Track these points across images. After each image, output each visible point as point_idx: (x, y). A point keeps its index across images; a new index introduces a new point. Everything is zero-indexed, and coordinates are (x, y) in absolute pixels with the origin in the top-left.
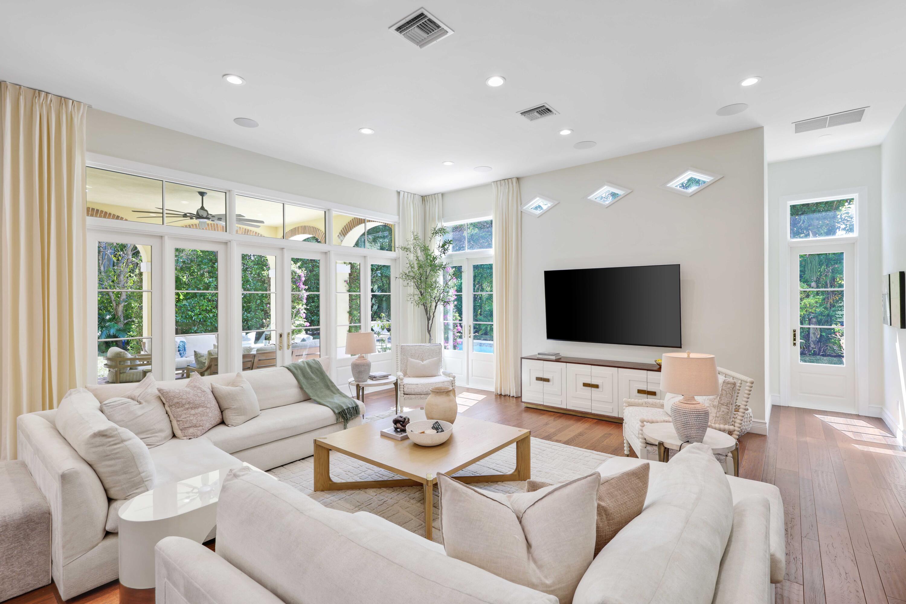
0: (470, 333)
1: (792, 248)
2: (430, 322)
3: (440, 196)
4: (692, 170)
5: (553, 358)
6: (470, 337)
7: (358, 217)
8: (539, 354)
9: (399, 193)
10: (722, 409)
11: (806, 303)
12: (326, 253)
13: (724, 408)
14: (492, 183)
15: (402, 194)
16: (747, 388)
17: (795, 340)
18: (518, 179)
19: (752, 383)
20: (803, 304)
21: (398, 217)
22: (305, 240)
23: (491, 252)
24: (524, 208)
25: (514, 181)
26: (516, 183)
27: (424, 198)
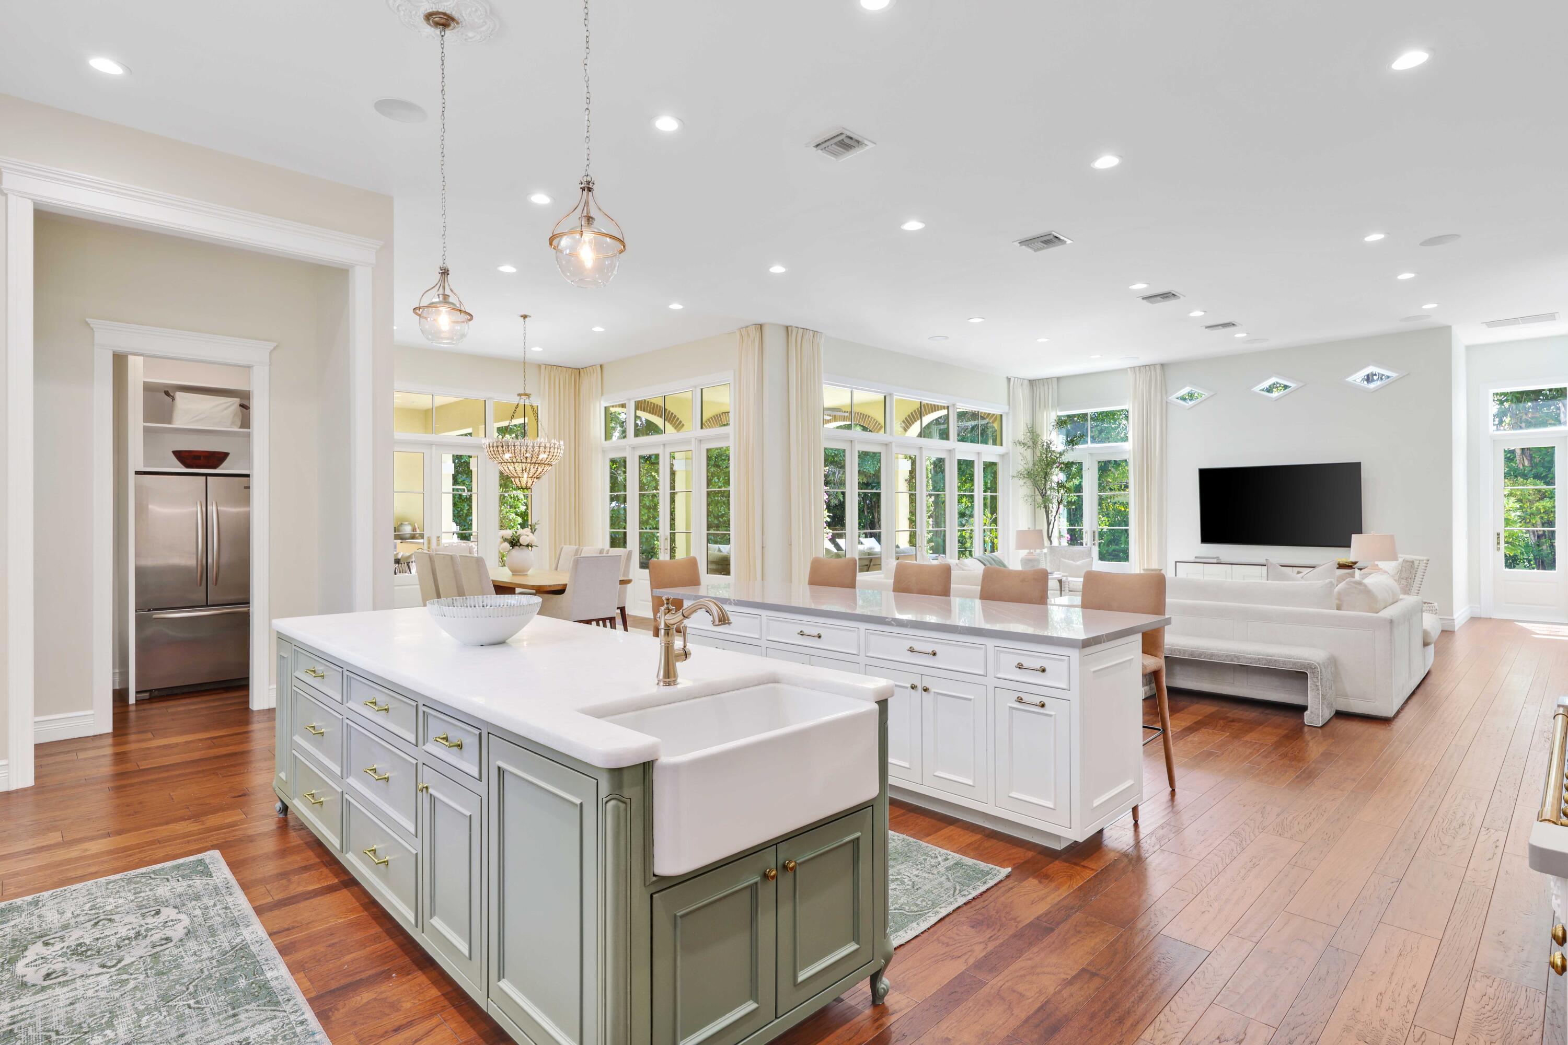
0: (1094, 540)
1: (1495, 441)
2: (1051, 527)
3: (1055, 381)
4: (1373, 365)
5: (1215, 561)
6: (1094, 544)
7: (929, 402)
8: (1196, 557)
9: (1009, 379)
10: (1402, 582)
11: (1540, 507)
12: (950, 451)
13: (1403, 582)
14: (1129, 369)
15: (1012, 380)
16: (1424, 565)
17: (1498, 543)
18: (1162, 365)
19: (1428, 560)
20: (1534, 508)
21: (1008, 407)
22: (838, 428)
23: (1128, 446)
24: (1170, 398)
25: (1158, 368)
26: (1161, 370)
27: (1032, 383)
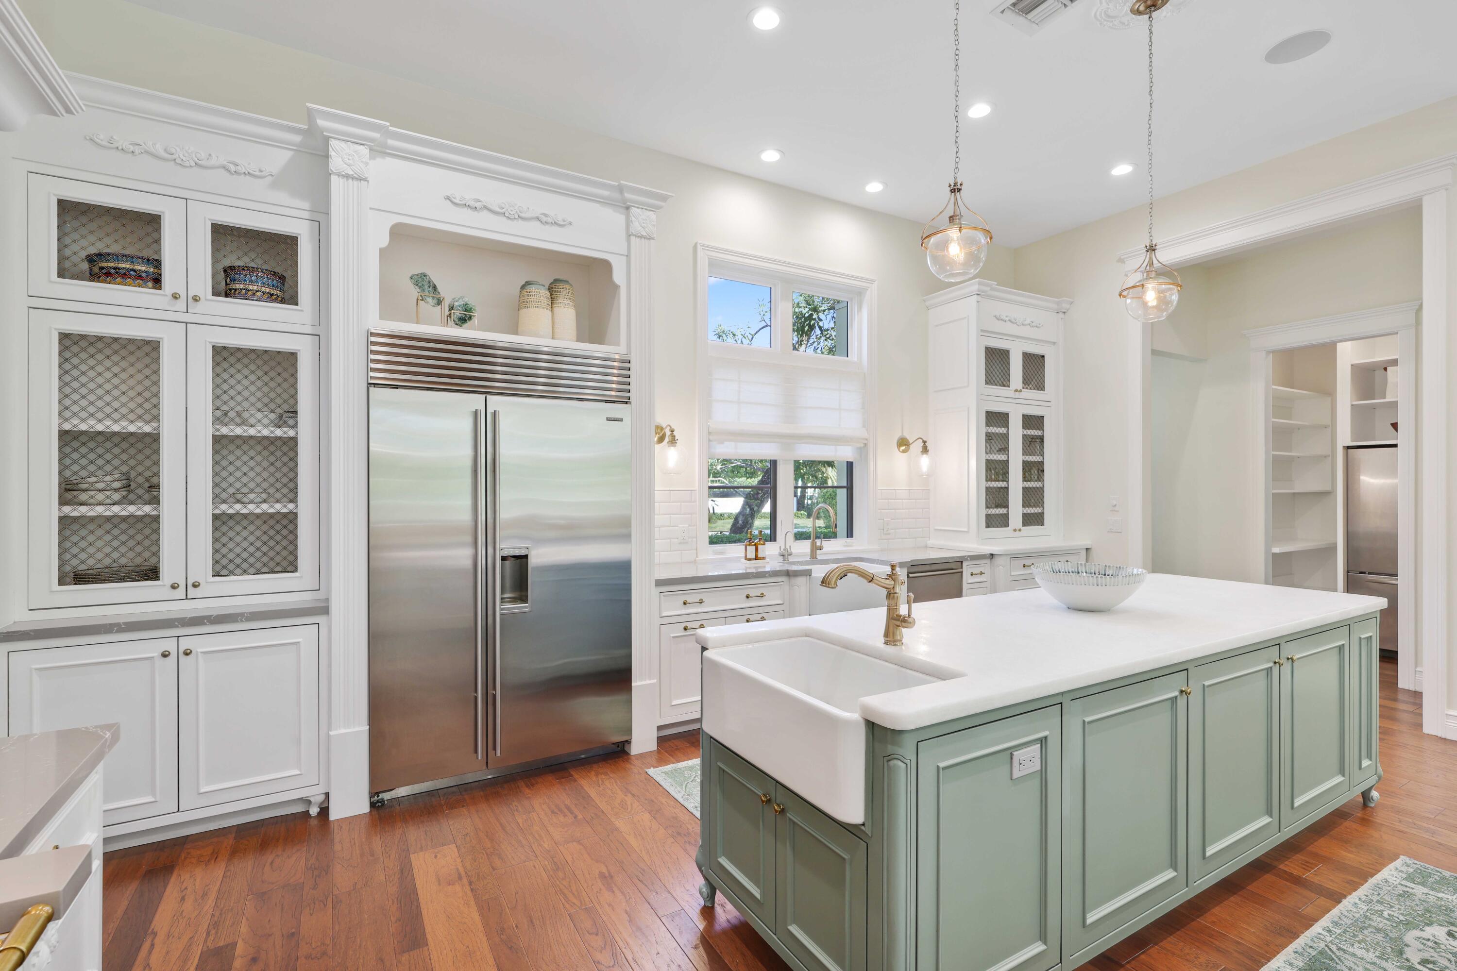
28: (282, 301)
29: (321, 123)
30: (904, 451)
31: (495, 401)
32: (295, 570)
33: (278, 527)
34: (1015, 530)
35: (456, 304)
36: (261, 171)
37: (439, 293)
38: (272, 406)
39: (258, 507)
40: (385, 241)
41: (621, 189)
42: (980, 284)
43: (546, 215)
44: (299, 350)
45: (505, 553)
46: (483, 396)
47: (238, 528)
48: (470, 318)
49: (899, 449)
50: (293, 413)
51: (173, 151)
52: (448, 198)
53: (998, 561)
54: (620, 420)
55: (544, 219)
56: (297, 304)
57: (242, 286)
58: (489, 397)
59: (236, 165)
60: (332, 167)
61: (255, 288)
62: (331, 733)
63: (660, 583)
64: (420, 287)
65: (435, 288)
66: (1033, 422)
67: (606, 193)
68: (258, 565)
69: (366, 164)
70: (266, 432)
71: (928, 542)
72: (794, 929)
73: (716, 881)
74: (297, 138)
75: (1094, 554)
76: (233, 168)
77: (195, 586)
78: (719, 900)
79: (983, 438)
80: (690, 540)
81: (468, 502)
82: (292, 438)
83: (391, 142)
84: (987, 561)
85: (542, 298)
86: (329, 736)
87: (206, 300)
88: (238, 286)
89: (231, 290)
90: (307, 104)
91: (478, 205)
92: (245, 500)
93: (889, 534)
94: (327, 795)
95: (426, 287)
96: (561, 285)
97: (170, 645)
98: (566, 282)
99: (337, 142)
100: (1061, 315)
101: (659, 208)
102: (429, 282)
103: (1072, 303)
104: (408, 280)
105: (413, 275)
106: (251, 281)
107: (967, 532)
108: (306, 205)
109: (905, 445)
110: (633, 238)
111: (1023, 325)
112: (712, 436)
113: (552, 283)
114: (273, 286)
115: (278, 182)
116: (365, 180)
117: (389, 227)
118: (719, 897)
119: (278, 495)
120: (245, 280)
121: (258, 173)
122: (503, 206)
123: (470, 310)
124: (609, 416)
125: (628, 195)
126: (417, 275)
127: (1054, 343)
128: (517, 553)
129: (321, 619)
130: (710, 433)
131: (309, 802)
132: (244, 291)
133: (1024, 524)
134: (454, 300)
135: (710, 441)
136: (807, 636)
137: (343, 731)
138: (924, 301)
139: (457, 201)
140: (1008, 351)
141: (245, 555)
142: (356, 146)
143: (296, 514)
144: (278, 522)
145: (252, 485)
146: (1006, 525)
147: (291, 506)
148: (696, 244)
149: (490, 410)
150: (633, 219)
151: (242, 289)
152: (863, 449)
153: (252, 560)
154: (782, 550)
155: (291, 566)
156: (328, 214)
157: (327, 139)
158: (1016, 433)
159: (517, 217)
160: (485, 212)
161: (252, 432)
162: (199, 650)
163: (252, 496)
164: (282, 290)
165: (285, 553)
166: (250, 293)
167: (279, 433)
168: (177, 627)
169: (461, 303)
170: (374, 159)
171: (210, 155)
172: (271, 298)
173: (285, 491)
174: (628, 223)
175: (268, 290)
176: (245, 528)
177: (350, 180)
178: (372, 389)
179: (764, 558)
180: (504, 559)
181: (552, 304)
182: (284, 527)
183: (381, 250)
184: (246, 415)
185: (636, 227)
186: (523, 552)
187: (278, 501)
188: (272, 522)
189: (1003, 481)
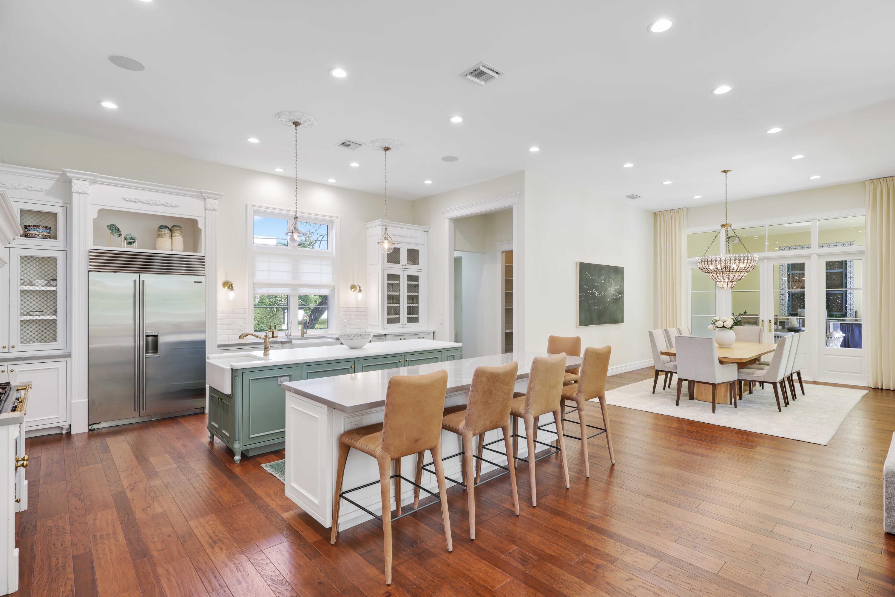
28: (50, 237)
29: (68, 174)
30: (354, 291)
31: (144, 277)
32: (56, 341)
33: (48, 325)
34: (403, 325)
35: (127, 237)
36: (41, 189)
37: (120, 231)
38: (46, 278)
39: (40, 317)
40: (96, 216)
41: (201, 192)
42: (381, 221)
43: (167, 203)
44: (58, 257)
45: (148, 334)
46: (138, 274)
47: (31, 325)
48: (134, 242)
49: (351, 290)
50: (55, 280)
51: (4, 183)
52: (123, 198)
53: (387, 337)
54: (201, 282)
55: (166, 204)
56: (57, 239)
57: (33, 233)
58: (141, 275)
59: (31, 187)
60: (73, 190)
61: (39, 233)
62: (72, 402)
63: (219, 346)
64: (111, 230)
65: (118, 230)
66: (412, 278)
67: (195, 194)
68: (40, 339)
69: (88, 188)
70: (43, 288)
71: (367, 330)
72: (224, 431)
73: (214, 432)
74: (58, 176)
75: (436, 334)
76: (29, 189)
77: (13, 347)
78: (216, 440)
79: (386, 285)
80: (244, 330)
81: (131, 313)
82: (54, 291)
83: (98, 179)
84: (384, 337)
85: (166, 234)
86: (71, 403)
87: (18, 239)
88: (31, 233)
89: (28, 234)
90: (63, 169)
91: (137, 201)
92: (34, 314)
93: (346, 327)
94: (70, 425)
95: (114, 230)
96: (176, 228)
97: (5, 368)
98: (179, 226)
99: (75, 181)
100: (426, 233)
101: (219, 198)
102: (116, 228)
103: (430, 228)
104: (106, 227)
105: (108, 225)
106: (37, 231)
107: (378, 325)
108: (61, 201)
109: (354, 288)
110: (207, 211)
111: (406, 237)
112: (254, 286)
113: (172, 227)
114: (46, 232)
115: (49, 193)
116: (87, 194)
117: (98, 209)
118: (215, 438)
119: (48, 313)
120: (34, 230)
121: (40, 190)
122: (148, 200)
123: (134, 239)
124: (195, 281)
125: (204, 195)
126: (110, 225)
127: (424, 244)
128: (153, 334)
129: (68, 359)
130: (254, 284)
131: (62, 428)
132: (34, 235)
133: (408, 322)
134: (127, 235)
135: (254, 287)
136: (248, 356)
137: (77, 401)
138: (365, 225)
139: (128, 200)
140: (399, 249)
141: (34, 336)
142: (83, 181)
143: (56, 320)
144: (48, 323)
145: (37, 309)
146: (399, 322)
147: (54, 317)
148: (247, 204)
149: (141, 279)
150: (207, 203)
151: (33, 234)
152: (333, 289)
153: (37, 337)
154: (287, 334)
155: (55, 340)
156: (71, 204)
157: (71, 179)
158: (403, 283)
159: (154, 204)
160: (140, 203)
161: (37, 288)
162: (17, 370)
163: (37, 313)
164: (50, 233)
165: (51, 335)
166: (36, 235)
167: (49, 288)
168: (8, 361)
169: (130, 236)
170: (91, 185)
171: (20, 184)
172: (45, 237)
173: (51, 311)
174: (205, 204)
175: (44, 234)
176: (34, 325)
177: (81, 194)
178: (90, 273)
179: (277, 337)
180: (147, 336)
181: (172, 235)
182: (51, 325)
183: (94, 219)
184: (34, 282)
185: (209, 206)
186: (156, 334)
187: (48, 315)
188: (45, 323)
189: (397, 303)
